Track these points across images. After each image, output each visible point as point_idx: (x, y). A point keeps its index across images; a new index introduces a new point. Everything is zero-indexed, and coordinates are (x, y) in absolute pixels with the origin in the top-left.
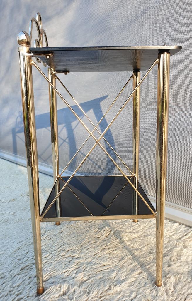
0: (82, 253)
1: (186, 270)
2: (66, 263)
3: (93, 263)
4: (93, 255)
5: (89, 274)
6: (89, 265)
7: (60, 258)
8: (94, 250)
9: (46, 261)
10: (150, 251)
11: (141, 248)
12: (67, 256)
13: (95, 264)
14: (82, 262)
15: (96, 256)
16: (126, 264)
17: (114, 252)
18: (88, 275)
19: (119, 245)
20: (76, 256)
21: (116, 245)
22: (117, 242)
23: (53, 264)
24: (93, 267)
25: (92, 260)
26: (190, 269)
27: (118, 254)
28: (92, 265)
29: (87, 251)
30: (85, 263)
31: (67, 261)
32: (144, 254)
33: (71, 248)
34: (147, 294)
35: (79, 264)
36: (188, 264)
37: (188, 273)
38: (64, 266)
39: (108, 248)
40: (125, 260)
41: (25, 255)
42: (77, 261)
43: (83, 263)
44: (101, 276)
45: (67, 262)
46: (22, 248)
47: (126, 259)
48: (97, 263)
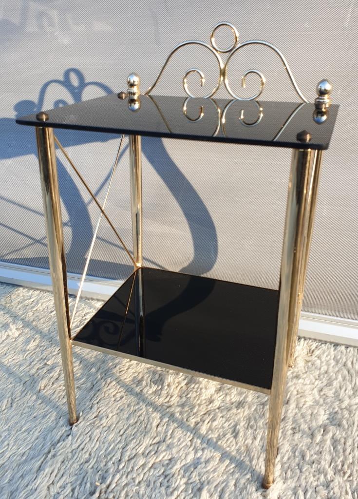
0: (169, 447)
1: (326, 417)
2: (160, 480)
3: (202, 460)
4: (189, 443)
5: (214, 486)
6: (199, 466)
7: (143, 473)
8: (184, 434)
9: (124, 492)
10: (259, 399)
11: (244, 398)
12: (150, 465)
13: (207, 462)
14: (184, 465)
15: (195, 444)
16: (249, 441)
17: (215, 423)
18: (213, 489)
19: (212, 407)
20: (165, 458)
21: (207, 409)
22: (204, 402)
23: (141, 493)
24: (209, 470)
25: (195, 455)
26: (328, 412)
27: (223, 424)
28: (203, 465)
29: (175, 441)
30: (190, 466)
31: (158, 475)
32: (256, 410)
33: (145, 444)
34: (315, 484)
35: (182, 472)
36: (322, 405)
37: (331, 422)
38: (163, 489)
39: (199, 421)
40: (241, 434)
41: (70, 495)
42: (175, 468)
43: (186, 469)
44: (234, 481)
45: (162, 479)
46: (53, 483)
47: (241, 430)
48: (207, 458)
